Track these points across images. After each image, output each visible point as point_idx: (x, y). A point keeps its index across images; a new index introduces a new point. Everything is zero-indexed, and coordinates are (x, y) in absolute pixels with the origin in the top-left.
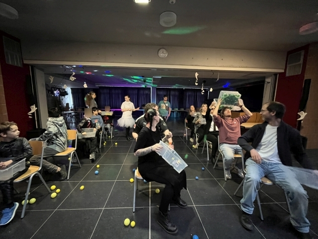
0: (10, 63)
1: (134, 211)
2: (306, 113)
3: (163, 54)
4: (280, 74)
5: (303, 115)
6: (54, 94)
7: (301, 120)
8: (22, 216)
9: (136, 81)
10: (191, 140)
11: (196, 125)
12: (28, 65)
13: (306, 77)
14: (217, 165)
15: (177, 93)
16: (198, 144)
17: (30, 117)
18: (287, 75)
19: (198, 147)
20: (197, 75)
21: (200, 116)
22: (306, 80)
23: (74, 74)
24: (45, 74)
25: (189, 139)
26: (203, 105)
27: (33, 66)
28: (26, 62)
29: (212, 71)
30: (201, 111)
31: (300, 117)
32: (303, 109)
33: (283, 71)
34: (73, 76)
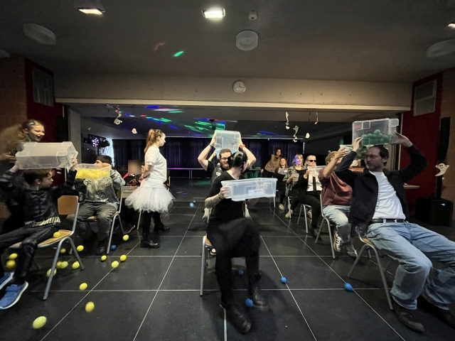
0: (39, 101)
1: (201, 294)
2: (448, 166)
3: (240, 88)
4: (405, 113)
5: (443, 169)
6: (91, 143)
7: (441, 176)
8: (45, 298)
9: (202, 129)
10: (281, 207)
11: (288, 185)
12: (60, 105)
13: (443, 115)
14: (320, 239)
15: (259, 146)
16: (290, 212)
17: (58, 172)
18: (416, 114)
19: (292, 215)
20: (287, 115)
21: (293, 172)
22: (443, 119)
23: (120, 115)
24: (81, 117)
25: (277, 205)
26: (296, 156)
27: (67, 106)
28: (58, 101)
29: (308, 110)
30: (294, 165)
31: (439, 171)
32: (442, 159)
33: (409, 109)
34: (119, 119)
